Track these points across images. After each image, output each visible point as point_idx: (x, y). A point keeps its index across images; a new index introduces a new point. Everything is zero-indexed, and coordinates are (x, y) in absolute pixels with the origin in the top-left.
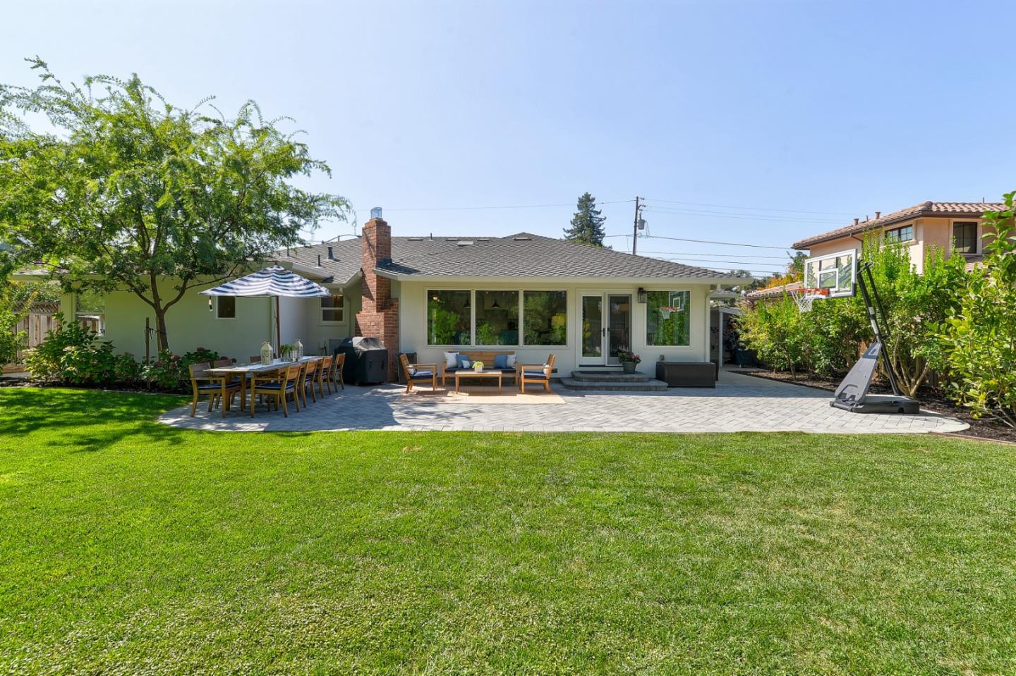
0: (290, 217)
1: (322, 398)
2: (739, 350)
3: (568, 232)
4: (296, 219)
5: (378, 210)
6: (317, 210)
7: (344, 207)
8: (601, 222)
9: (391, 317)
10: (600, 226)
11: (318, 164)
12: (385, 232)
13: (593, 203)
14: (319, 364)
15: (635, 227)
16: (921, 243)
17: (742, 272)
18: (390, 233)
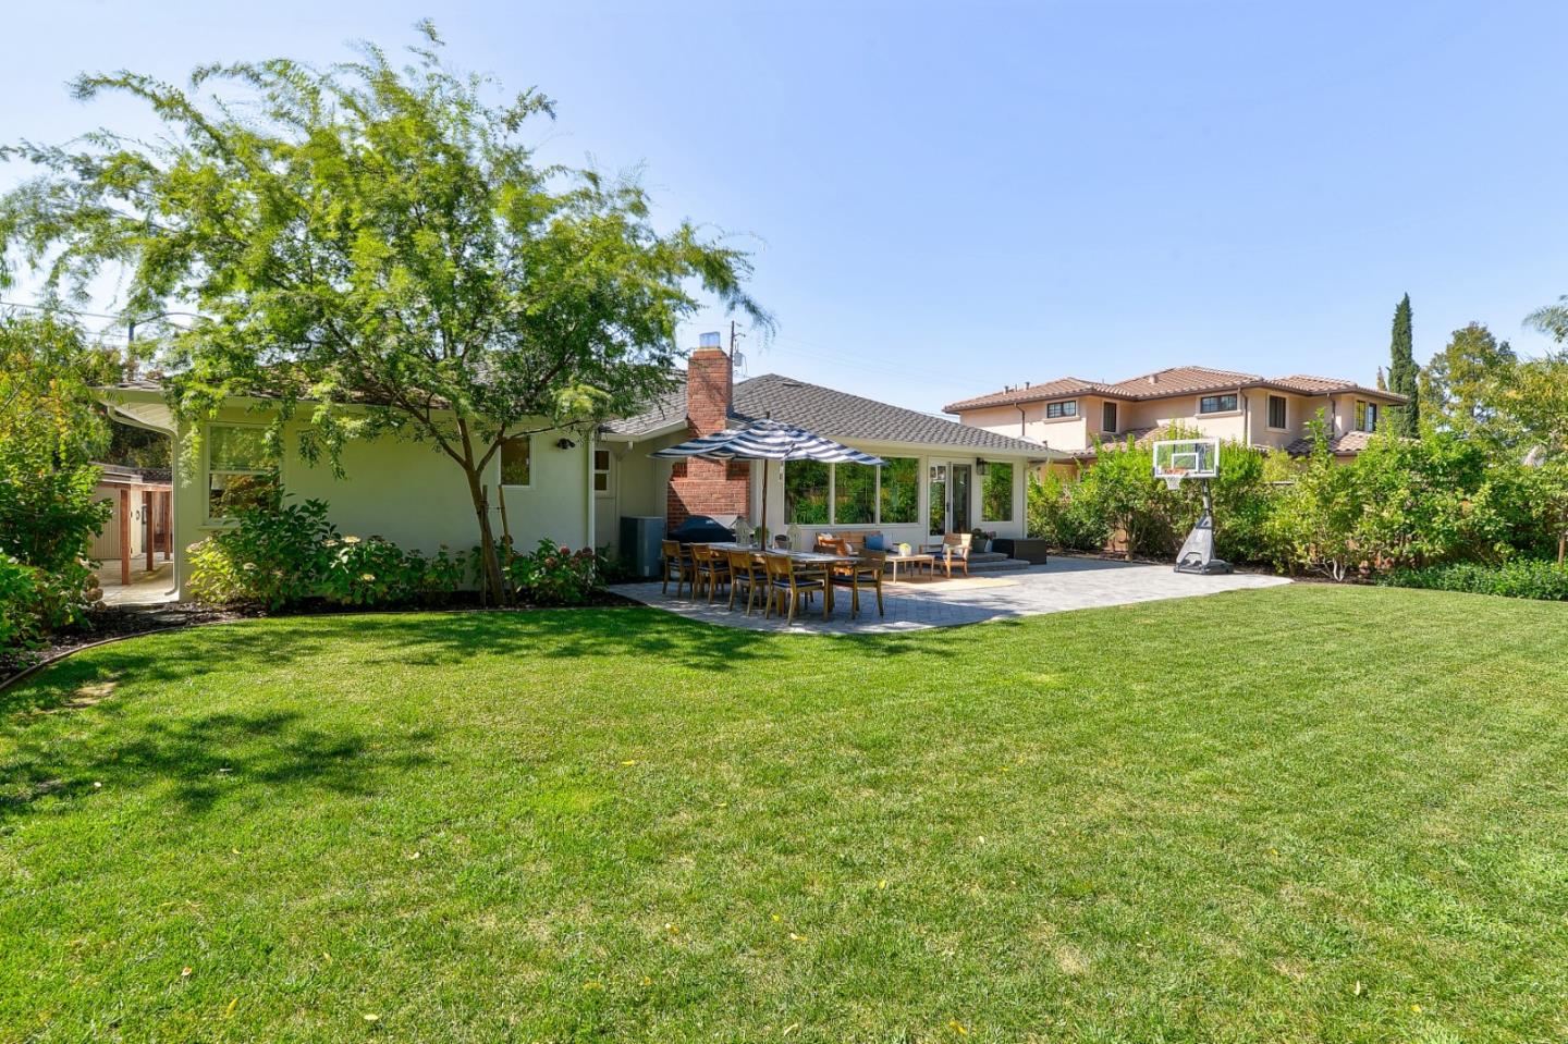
16: (1084, 419)
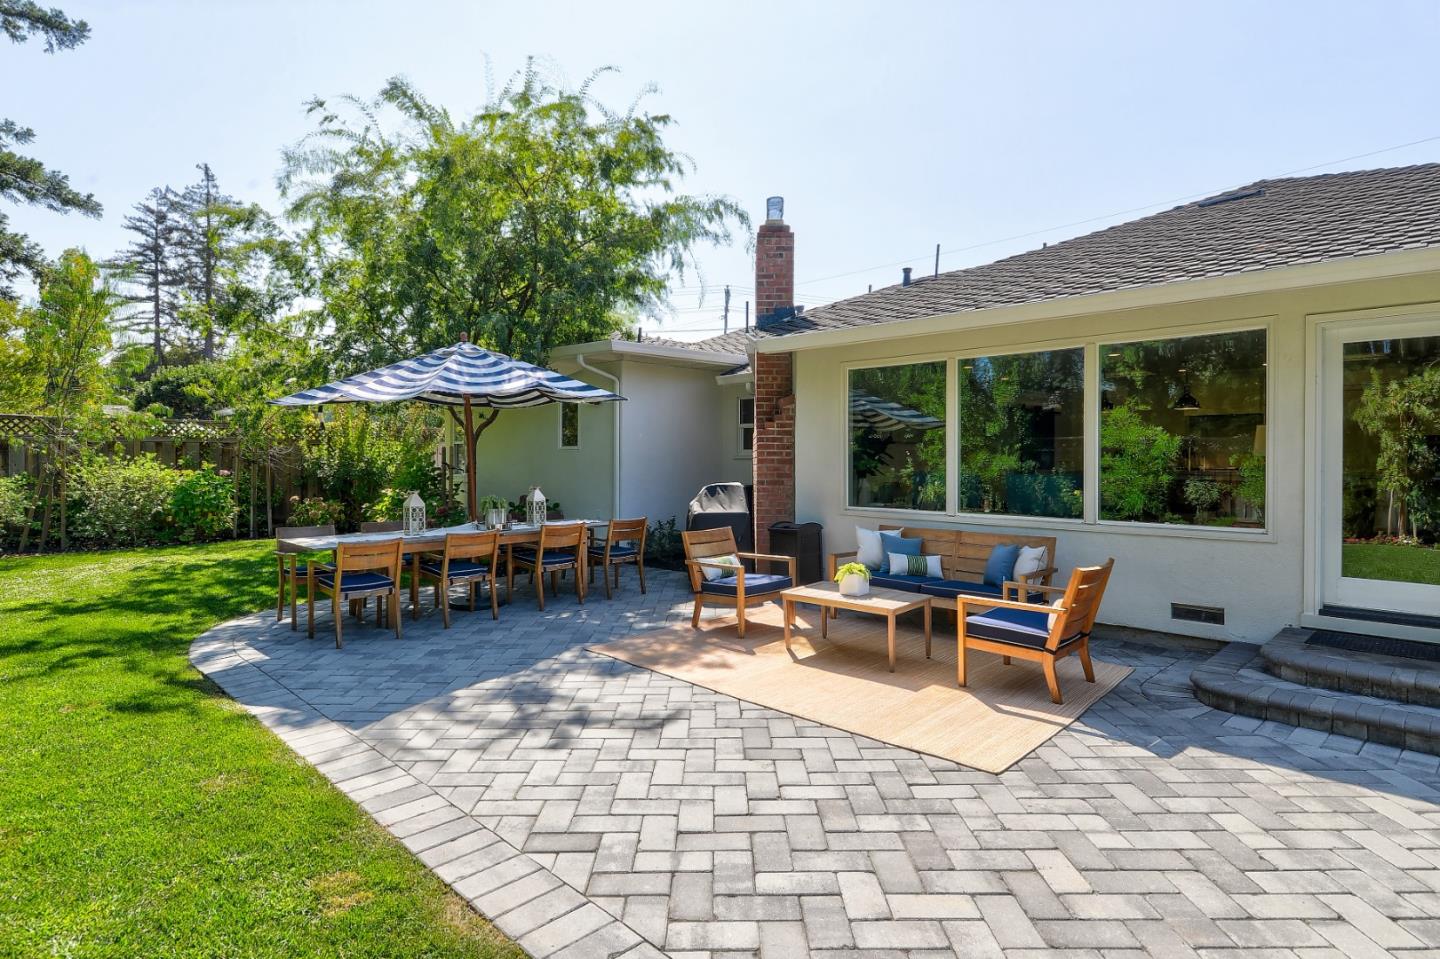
5: (777, 202)
18: (792, 248)
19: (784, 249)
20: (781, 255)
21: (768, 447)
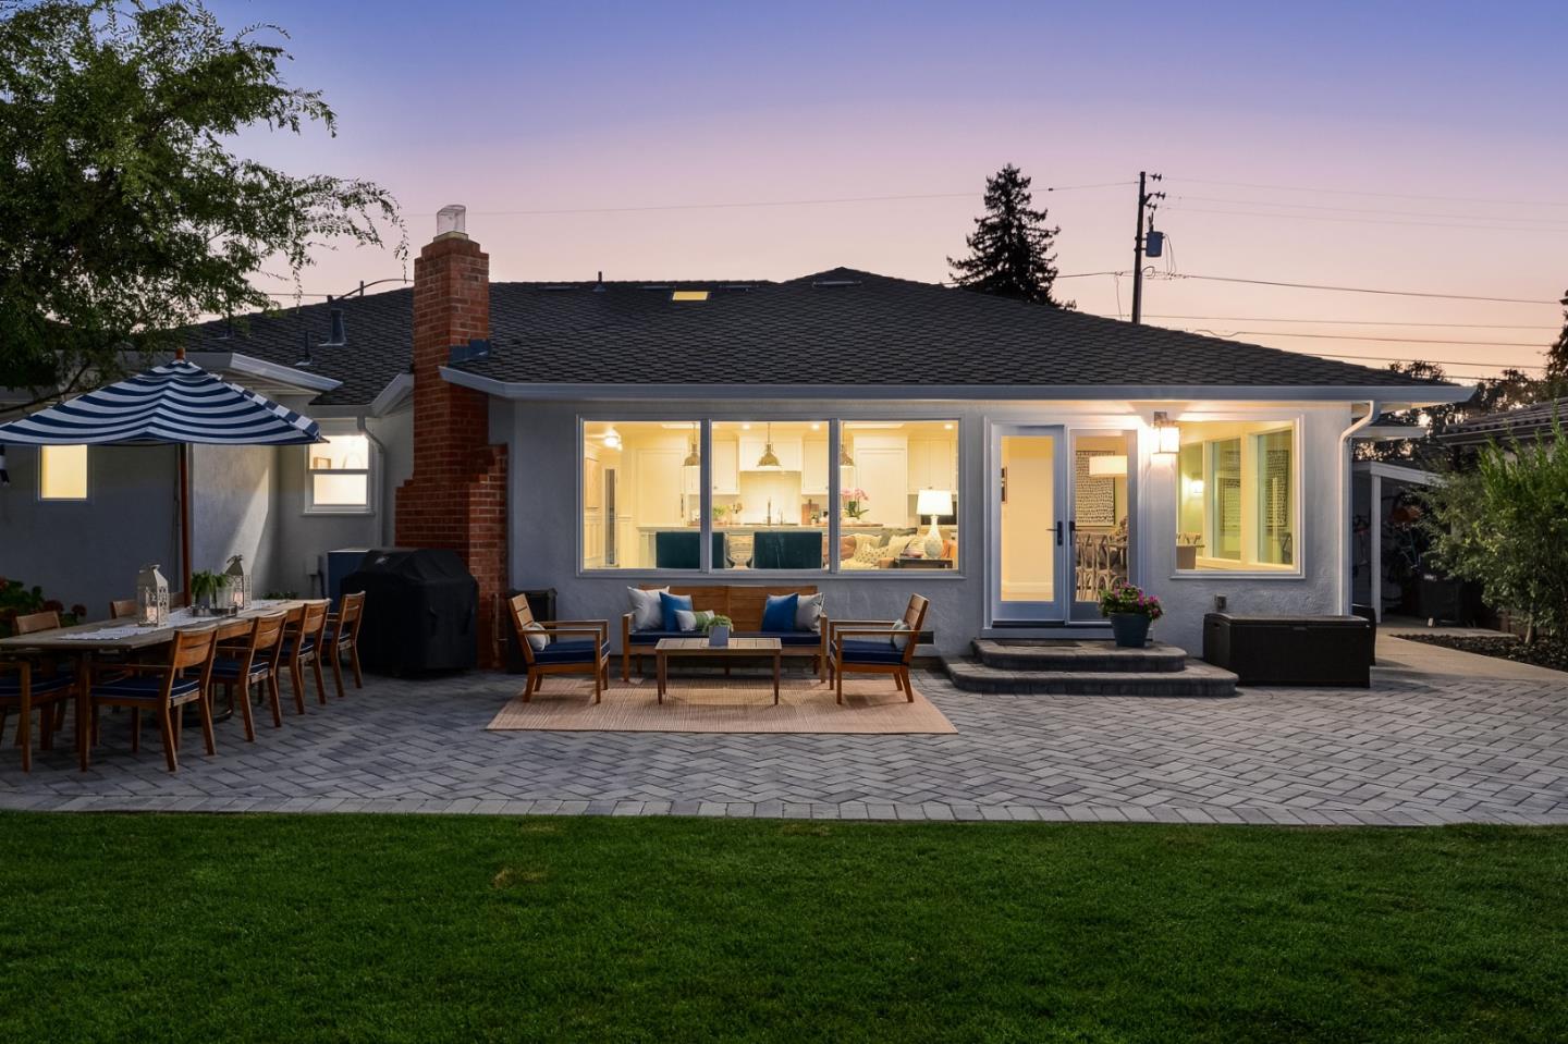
0: (228, 237)
1: (301, 712)
2: (1429, 577)
3: (961, 265)
4: (245, 241)
5: (457, 212)
6: (299, 218)
7: (374, 209)
8: (1046, 241)
9: (487, 495)
10: (1045, 249)
11: (302, 101)
12: (473, 270)
13: (1026, 192)
14: (291, 625)
15: (1138, 250)
17: (1419, 366)
18: (486, 273)
19: (480, 271)
20: (476, 279)
21: (406, 521)
